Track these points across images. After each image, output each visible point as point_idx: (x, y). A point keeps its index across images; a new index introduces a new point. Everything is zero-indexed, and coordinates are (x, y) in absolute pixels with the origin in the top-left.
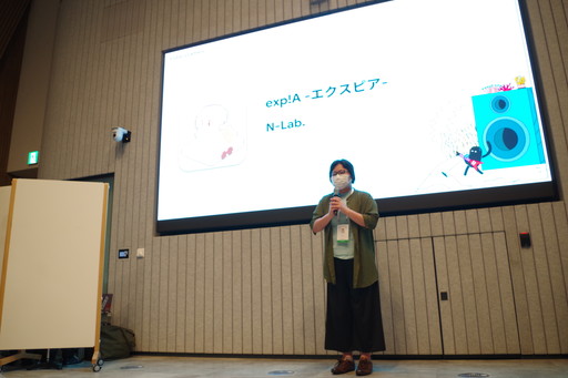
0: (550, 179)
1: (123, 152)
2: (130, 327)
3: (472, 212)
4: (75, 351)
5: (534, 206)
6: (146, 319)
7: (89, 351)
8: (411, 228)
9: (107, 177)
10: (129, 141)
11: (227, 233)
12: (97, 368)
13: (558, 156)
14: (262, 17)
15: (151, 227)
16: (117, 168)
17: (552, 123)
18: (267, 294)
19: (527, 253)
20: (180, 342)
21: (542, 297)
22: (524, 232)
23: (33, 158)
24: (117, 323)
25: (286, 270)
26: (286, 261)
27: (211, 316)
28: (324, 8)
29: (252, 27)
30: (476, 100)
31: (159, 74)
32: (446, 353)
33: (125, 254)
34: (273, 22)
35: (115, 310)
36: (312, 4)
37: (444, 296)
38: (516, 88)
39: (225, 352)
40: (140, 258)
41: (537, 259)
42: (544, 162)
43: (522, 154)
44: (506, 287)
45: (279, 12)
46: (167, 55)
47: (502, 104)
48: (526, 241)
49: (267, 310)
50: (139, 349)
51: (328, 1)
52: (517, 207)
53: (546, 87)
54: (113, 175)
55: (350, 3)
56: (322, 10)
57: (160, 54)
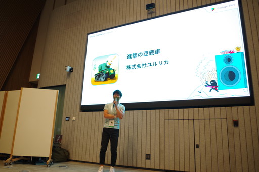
0: (249, 95)
1: (70, 76)
2: (68, 149)
3: (212, 109)
5: (241, 107)
6: (75, 146)
8: (185, 115)
10: (72, 71)
12: (49, 166)
13: (254, 84)
14: (131, 18)
15: (78, 108)
16: (68, 83)
17: (252, 69)
18: (122, 140)
19: (236, 129)
20: (87, 157)
21: (242, 150)
22: (235, 119)
23: (38, 76)
24: (63, 147)
25: (131, 130)
26: (131, 126)
28: (153, 15)
29: (123, 24)
30: (217, 57)
31: (85, 44)
32: (196, 171)
33: (68, 118)
34: (135, 21)
35: (64, 142)
37: (197, 146)
38: (236, 52)
40: (74, 121)
41: (240, 132)
42: (247, 87)
43: (237, 83)
44: (226, 144)
45: (135, 17)
46: (89, 35)
47: (229, 60)
48: (236, 123)
49: (122, 146)
50: (71, 159)
51: (155, 12)
52: (233, 107)
53: (249, 52)
54: (65, 85)
55: (165, 13)
56: (153, 16)
57: (86, 35)
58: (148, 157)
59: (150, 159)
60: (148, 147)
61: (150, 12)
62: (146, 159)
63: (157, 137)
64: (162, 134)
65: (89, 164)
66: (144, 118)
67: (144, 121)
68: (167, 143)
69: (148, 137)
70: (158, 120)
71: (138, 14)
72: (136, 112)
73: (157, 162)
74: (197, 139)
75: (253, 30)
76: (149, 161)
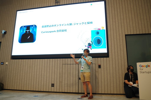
0: (107, 52)
1: (4, 37)
2: (3, 83)
5: (102, 58)
6: (7, 80)
10: (6, 34)
11: (29, 60)
13: (109, 47)
14: (45, 4)
15: (10, 57)
16: (2, 41)
17: (109, 39)
18: (38, 76)
19: (100, 69)
20: (15, 87)
21: (102, 80)
22: (99, 64)
25: (43, 70)
26: (43, 68)
27: (24, 81)
28: (59, 4)
29: (40, 7)
30: (92, 31)
31: (15, 17)
32: (79, 92)
33: (3, 63)
34: (48, 6)
36: (56, 3)
38: (102, 29)
39: (27, 90)
40: (7, 65)
41: (102, 71)
42: (106, 48)
43: (101, 46)
45: (47, 4)
46: (18, 12)
47: (98, 33)
48: (100, 66)
49: (38, 80)
50: (5, 88)
51: (60, 2)
52: (99, 58)
53: (108, 29)
55: (65, 4)
57: (16, 11)
58: (53, 85)
59: (54, 86)
60: (53, 80)
62: (52, 86)
63: (58, 74)
64: (61, 72)
65: (16, 91)
66: (51, 63)
67: (51, 65)
68: (64, 77)
69: (53, 74)
70: (59, 64)
71: (50, 2)
72: (46, 60)
73: (58, 88)
75: (110, 18)
76: (53, 87)
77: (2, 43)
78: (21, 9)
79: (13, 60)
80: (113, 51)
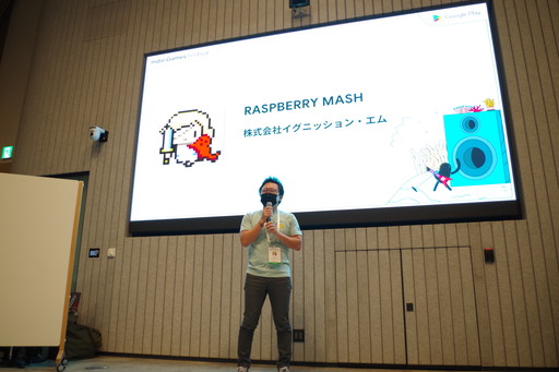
0: (514, 198)
1: (99, 152)
2: (96, 327)
3: (439, 227)
4: (39, 349)
5: (498, 223)
6: (114, 318)
7: (53, 351)
8: (380, 240)
9: (82, 175)
10: (106, 140)
11: (200, 237)
12: (61, 368)
13: (523, 177)
14: (245, 27)
15: (123, 228)
16: (93, 167)
17: (518, 145)
19: (490, 268)
20: (147, 343)
21: (504, 311)
22: (488, 248)
23: (7, 152)
24: (83, 322)
27: (179, 319)
28: (306, 22)
29: (234, 36)
30: (446, 118)
31: (140, 77)
32: (409, 363)
33: (96, 253)
34: (255, 33)
35: (83, 309)
36: (294, 17)
37: (410, 307)
38: (486, 110)
39: (192, 355)
40: (111, 257)
41: (499, 275)
42: (508, 181)
43: (489, 172)
44: (470, 301)
45: (262, 23)
47: (471, 125)
48: (489, 256)
50: (104, 349)
51: (310, 15)
52: (483, 223)
53: (513, 110)
54: (87, 173)
55: (331, 20)
56: (303, 24)
57: (142, 57)
58: (299, 336)
59: (303, 340)
60: (299, 313)
61: (297, 14)
62: (295, 340)
63: (320, 291)
64: (331, 283)
65: (151, 360)
68: (342, 304)
69: (299, 290)
70: (319, 252)
71: (271, 16)
73: (321, 345)
74: (409, 291)
75: (518, 67)
76: (302, 344)
77: (91, 176)
78: (162, 49)
79: (135, 238)
80: (541, 193)
